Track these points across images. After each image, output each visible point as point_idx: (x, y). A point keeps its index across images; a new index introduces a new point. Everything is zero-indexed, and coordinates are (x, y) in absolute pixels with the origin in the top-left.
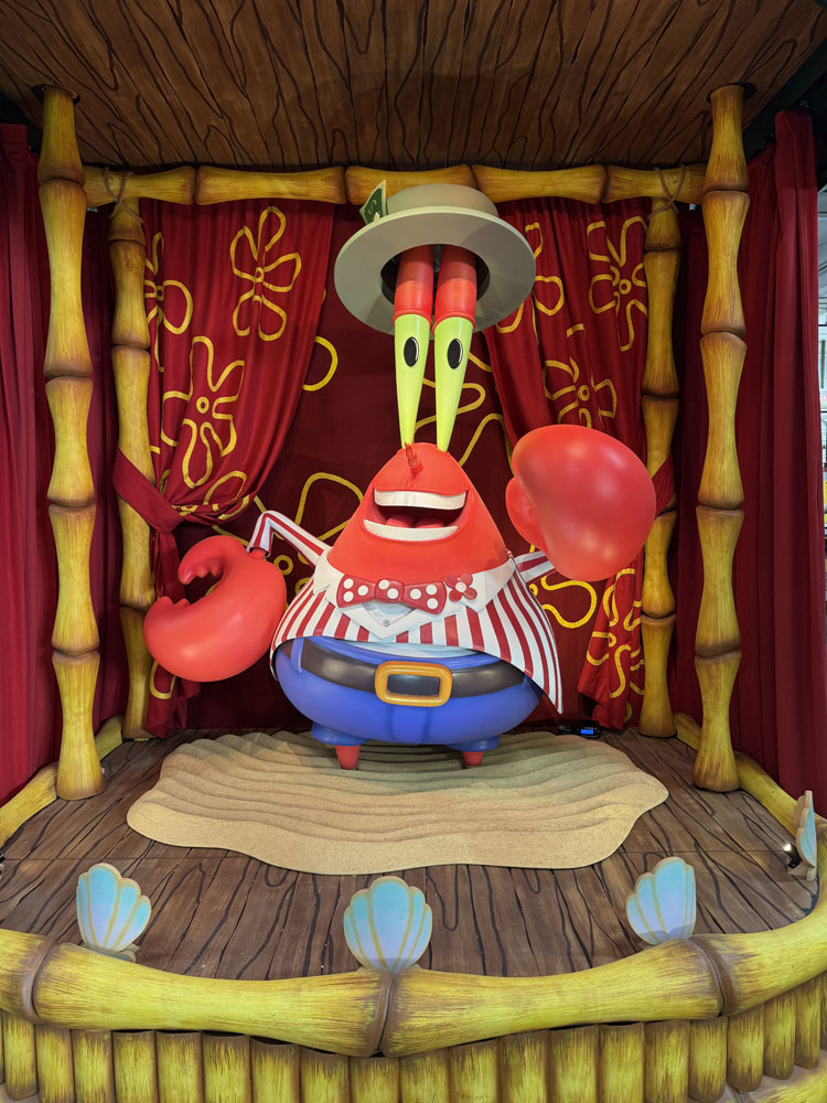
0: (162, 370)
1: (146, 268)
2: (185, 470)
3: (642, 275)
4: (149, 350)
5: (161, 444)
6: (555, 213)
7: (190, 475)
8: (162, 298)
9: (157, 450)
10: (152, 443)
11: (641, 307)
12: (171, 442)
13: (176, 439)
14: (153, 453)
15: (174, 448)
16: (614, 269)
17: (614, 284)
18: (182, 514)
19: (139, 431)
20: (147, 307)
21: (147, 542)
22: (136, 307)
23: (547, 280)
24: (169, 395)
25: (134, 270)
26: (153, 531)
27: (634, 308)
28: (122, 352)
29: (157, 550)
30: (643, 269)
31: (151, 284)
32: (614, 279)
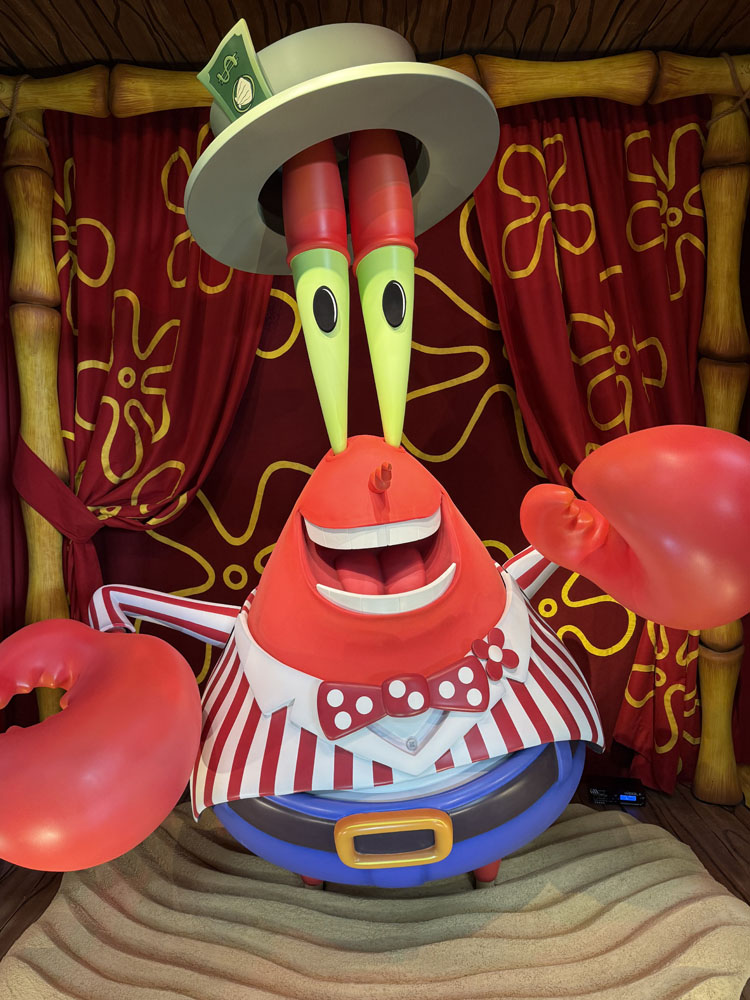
0: (76, 332)
1: (54, 203)
2: (105, 461)
3: (699, 201)
4: (58, 307)
5: (75, 428)
6: (583, 121)
7: (112, 466)
8: (75, 243)
9: (70, 436)
10: (64, 426)
11: (697, 243)
12: (87, 426)
13: (93, 421)
14: (65, 440)
15: (92, 432)
16: (660, 194)
17: (662, 213)
18: (101, 518)
19: (45, 412)
20: (56, 251)
21: (58, 552)
22: (40, 253)
23: (573, 209)
24: (85, 365)
25: (36, 205)
26: (65, 540)
27: (687, 244)
28: (21, 312)
29: (71, 564)
30: (700, 193)
31: (61, 223)
32: (661, 206)
